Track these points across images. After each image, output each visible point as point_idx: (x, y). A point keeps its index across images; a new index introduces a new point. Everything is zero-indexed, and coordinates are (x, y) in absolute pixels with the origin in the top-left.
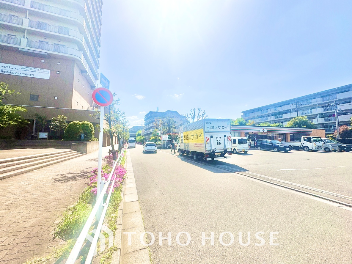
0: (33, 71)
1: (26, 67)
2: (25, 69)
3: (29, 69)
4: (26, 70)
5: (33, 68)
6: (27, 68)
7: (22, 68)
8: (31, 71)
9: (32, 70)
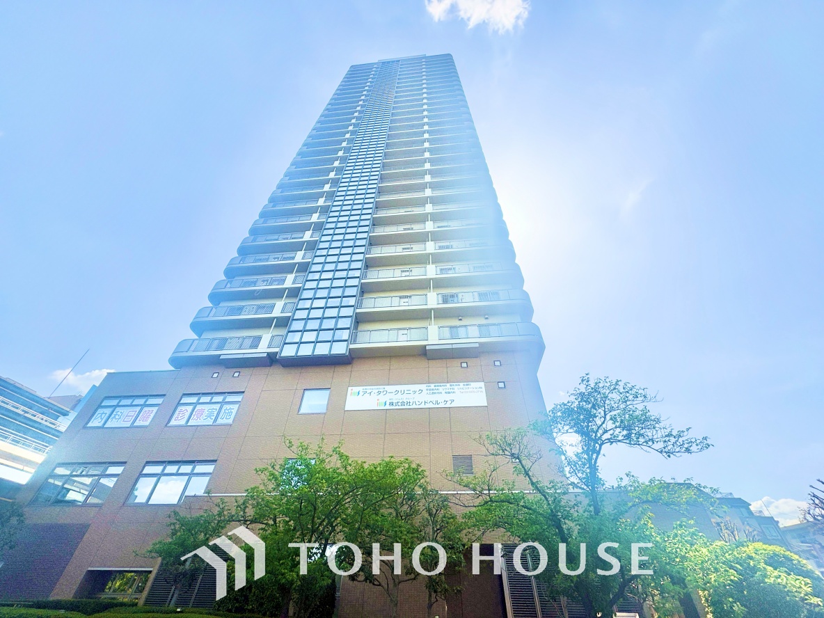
0: (449, 393)
1: (435, 386)
2: (433, 390)
3: (441, 389)
4: (435, 391)
5: (448, 385)
6: (436, 388)
7: (427, 390)
8: (446, 393)
9: (447, 391)
